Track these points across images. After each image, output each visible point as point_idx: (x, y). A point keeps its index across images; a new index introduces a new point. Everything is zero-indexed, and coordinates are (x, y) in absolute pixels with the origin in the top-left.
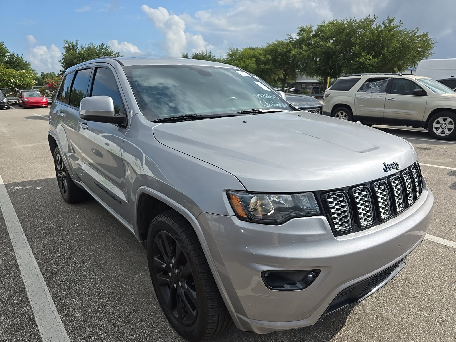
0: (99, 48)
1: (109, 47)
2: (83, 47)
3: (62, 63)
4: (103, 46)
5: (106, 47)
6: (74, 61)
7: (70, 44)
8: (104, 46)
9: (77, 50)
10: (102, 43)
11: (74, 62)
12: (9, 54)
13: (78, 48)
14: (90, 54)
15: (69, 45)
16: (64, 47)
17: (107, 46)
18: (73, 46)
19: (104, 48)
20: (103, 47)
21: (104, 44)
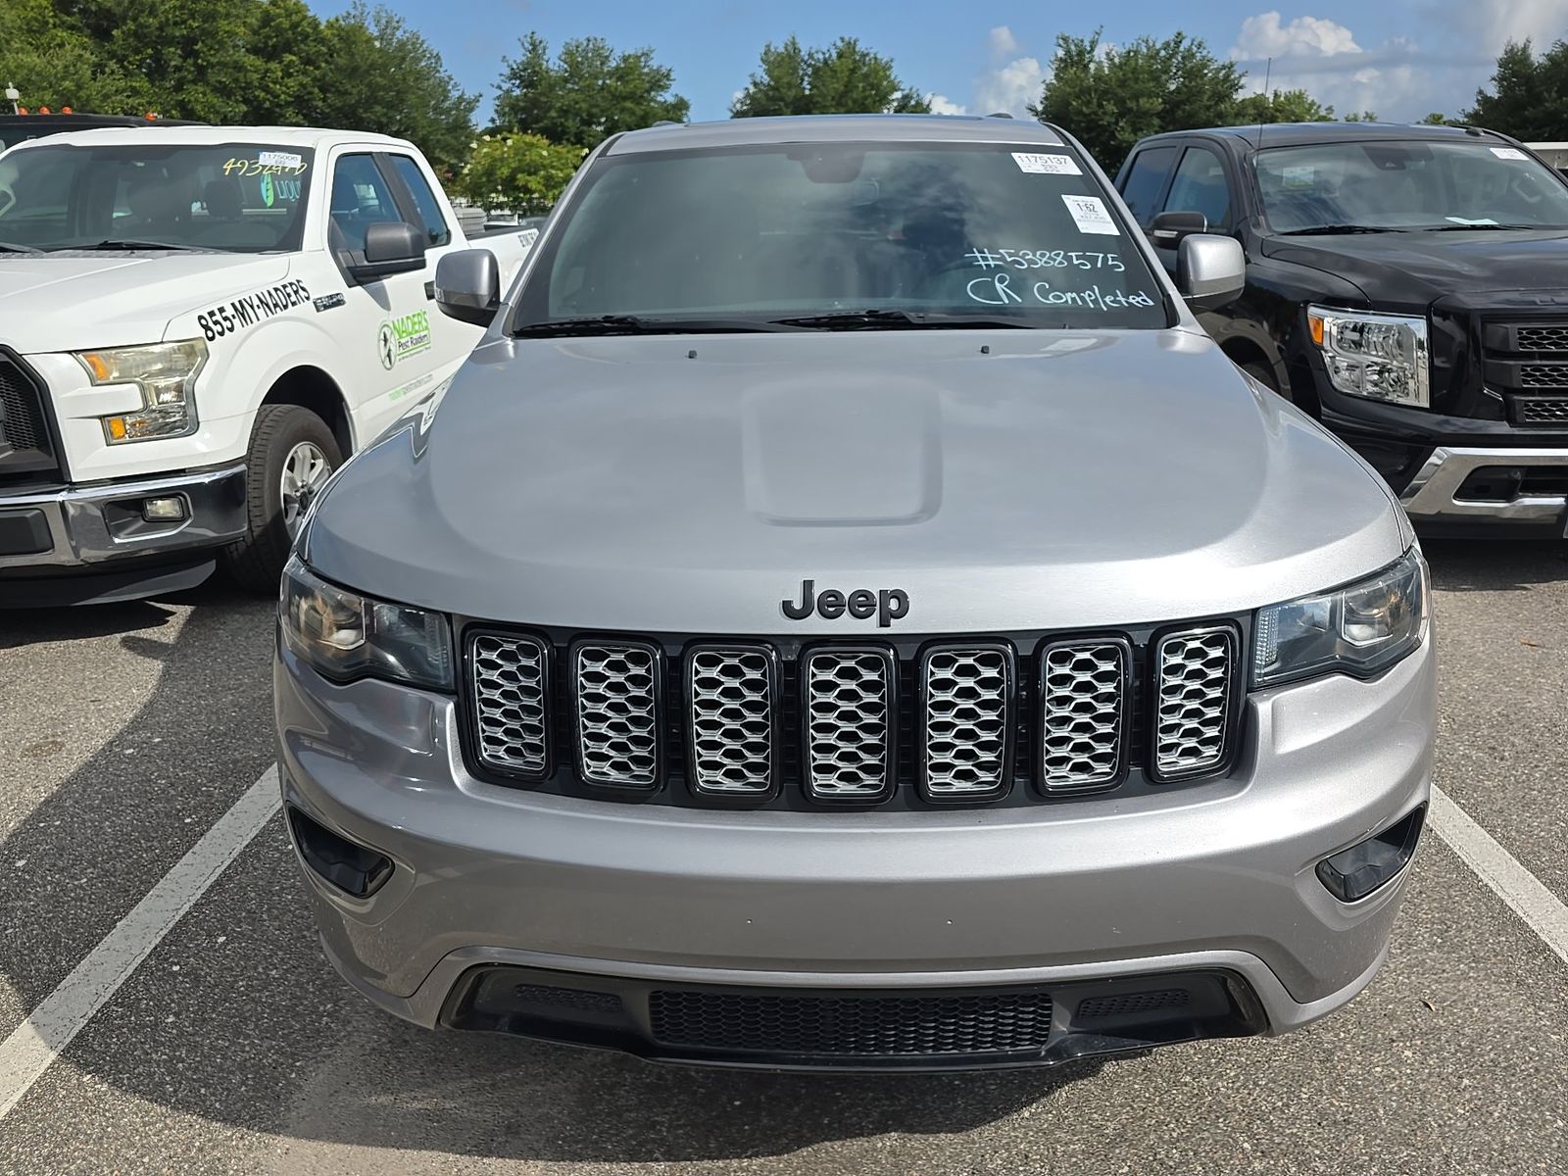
0: (1163, 53)
1: (1199, 46)
2: (1113, 52)
3: (1037, 115)
4: (1178, 43)
5: (1192, 44)
6: (1071, 104)
7: (1073, 47)
8: (1183, 42)
9: (1092, 66)
10: (1179, 34)
11: (1070, 108)
12: (897, 95)
13: (1096, 59)
14: (1130, 75)
15: (1068, 52)
16: (1053, 59)
17: (1195, 43)
18: (1081, 53)
19: (1182, 49)
20: (1178, 47)
21: (1184, 34)
